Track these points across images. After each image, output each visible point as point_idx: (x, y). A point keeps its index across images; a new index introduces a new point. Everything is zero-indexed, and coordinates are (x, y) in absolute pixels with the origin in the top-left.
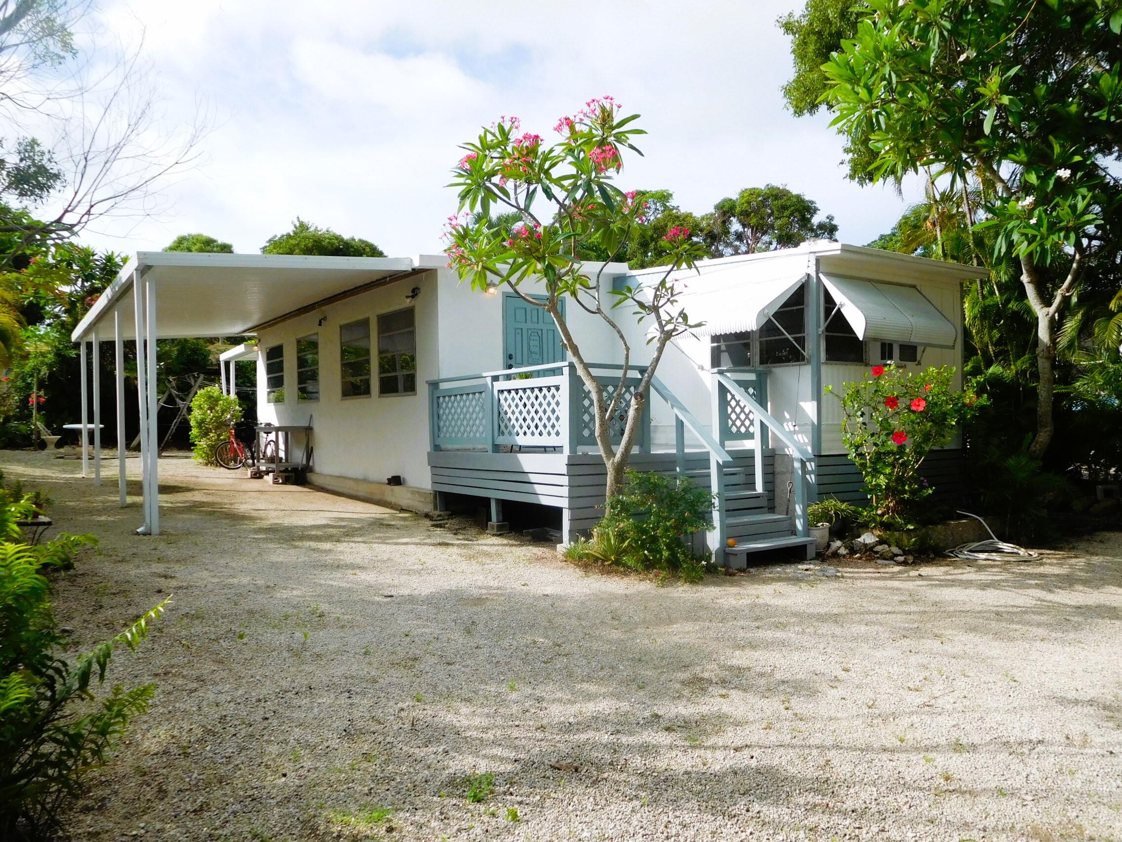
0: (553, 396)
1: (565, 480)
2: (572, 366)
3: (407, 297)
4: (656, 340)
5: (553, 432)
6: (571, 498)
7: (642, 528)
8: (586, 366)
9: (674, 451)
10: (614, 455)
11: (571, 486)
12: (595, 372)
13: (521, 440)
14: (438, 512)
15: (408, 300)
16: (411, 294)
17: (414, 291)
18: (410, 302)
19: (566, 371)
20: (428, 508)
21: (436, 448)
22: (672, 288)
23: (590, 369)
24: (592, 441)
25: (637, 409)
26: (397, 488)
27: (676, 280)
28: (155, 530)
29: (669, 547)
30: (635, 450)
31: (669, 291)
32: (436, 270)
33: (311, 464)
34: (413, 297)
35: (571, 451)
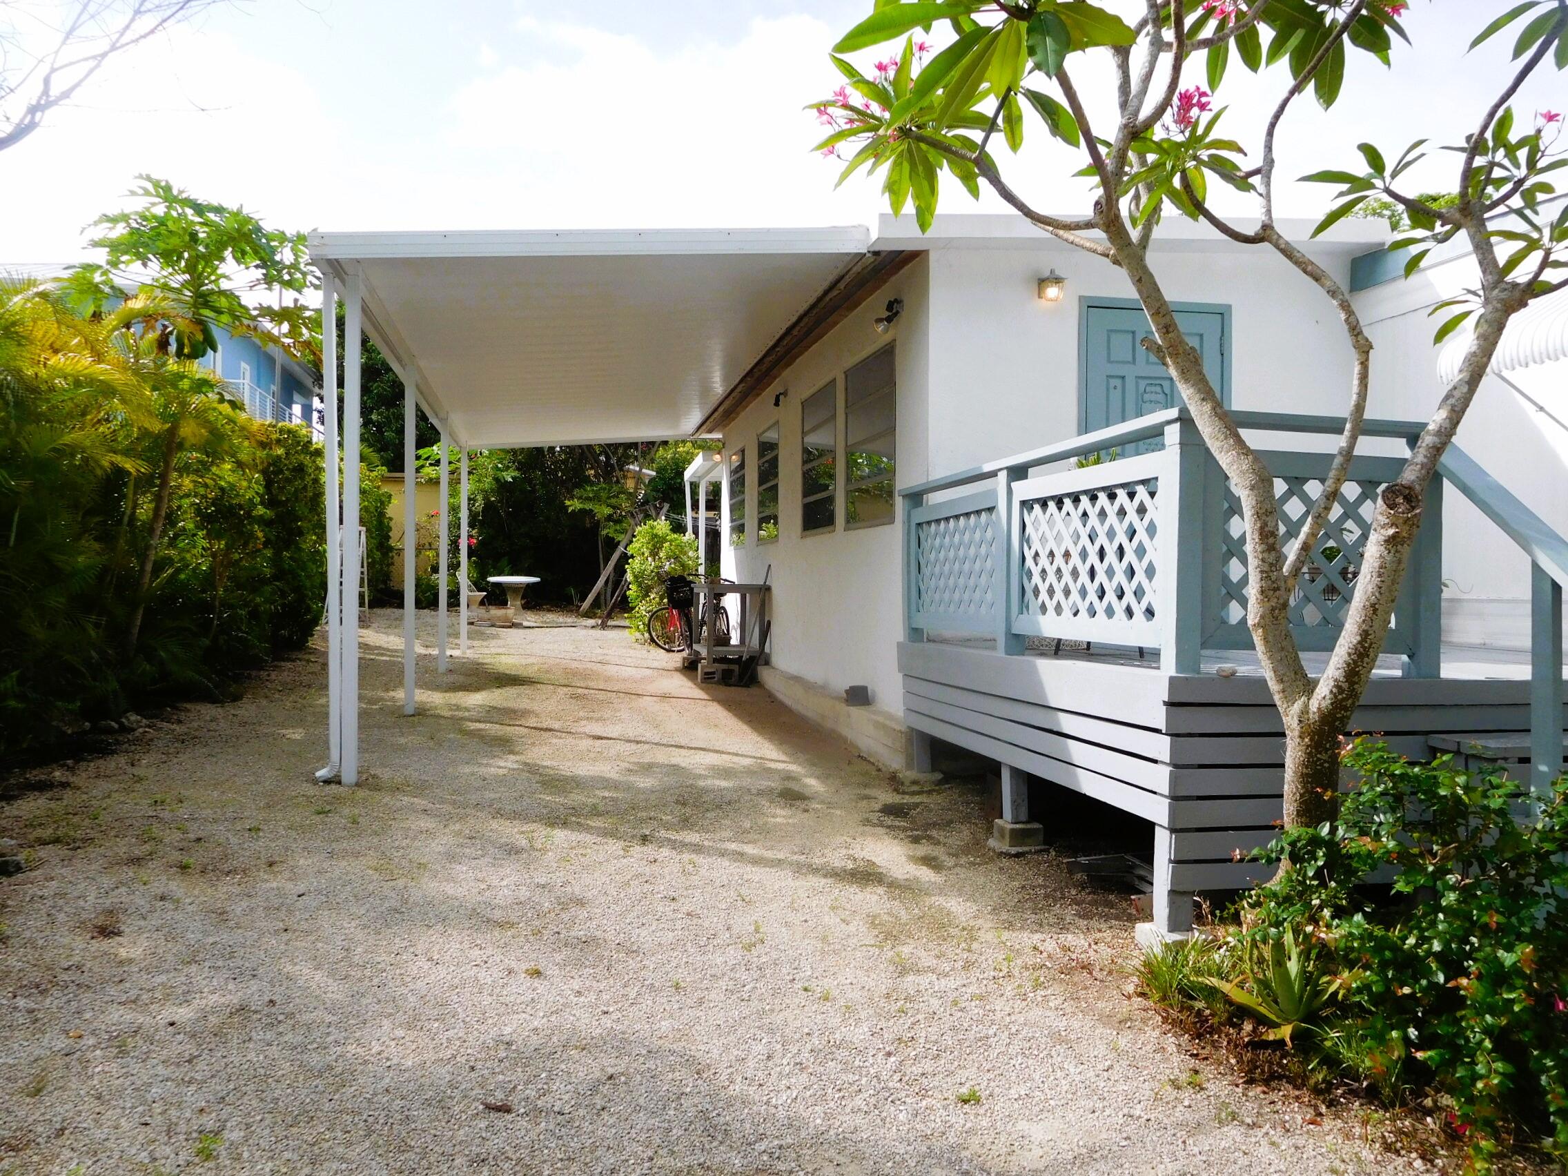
0: (1142, 510)
1: (1161, 747)
2: (1185, 420)
3: (879, 320)
4: (1470, 322)
5: (1138, 610)
6: (1176, 798)
7: (1396, 949)
8: (1233, 422)
9: (1522, 672)
10: (1309, 687)
11: (1176, 765)
12: (1256, 439)
13: (1052, 626)
14: (911, 775)
15: (880, 328)
16: (886, 314)
17: (890, 307)
18: (886, 331)
19: (1173, 434)
20: (894, 761)
21: (915, 634)
22: (1532, 143)
23: (1244, 433)
24: (1239, 639)
25: (1391, 542)
26: (856, 712)
27: (1551, 117)
28: (349, 776)
29: (1504, 1044)
30: (1389, 668)
31: (1522, 154)
32: (925, 253)
33: (767, 650)
34: (889, 320)
35: (1180, 663)
